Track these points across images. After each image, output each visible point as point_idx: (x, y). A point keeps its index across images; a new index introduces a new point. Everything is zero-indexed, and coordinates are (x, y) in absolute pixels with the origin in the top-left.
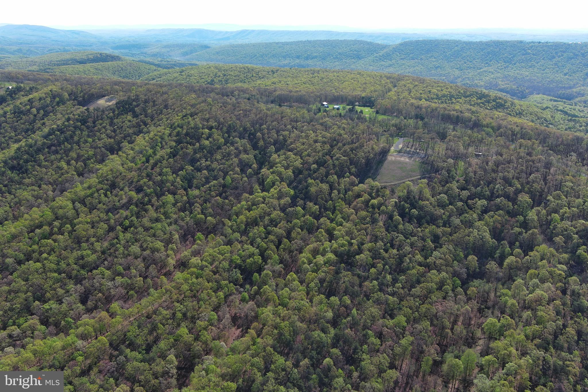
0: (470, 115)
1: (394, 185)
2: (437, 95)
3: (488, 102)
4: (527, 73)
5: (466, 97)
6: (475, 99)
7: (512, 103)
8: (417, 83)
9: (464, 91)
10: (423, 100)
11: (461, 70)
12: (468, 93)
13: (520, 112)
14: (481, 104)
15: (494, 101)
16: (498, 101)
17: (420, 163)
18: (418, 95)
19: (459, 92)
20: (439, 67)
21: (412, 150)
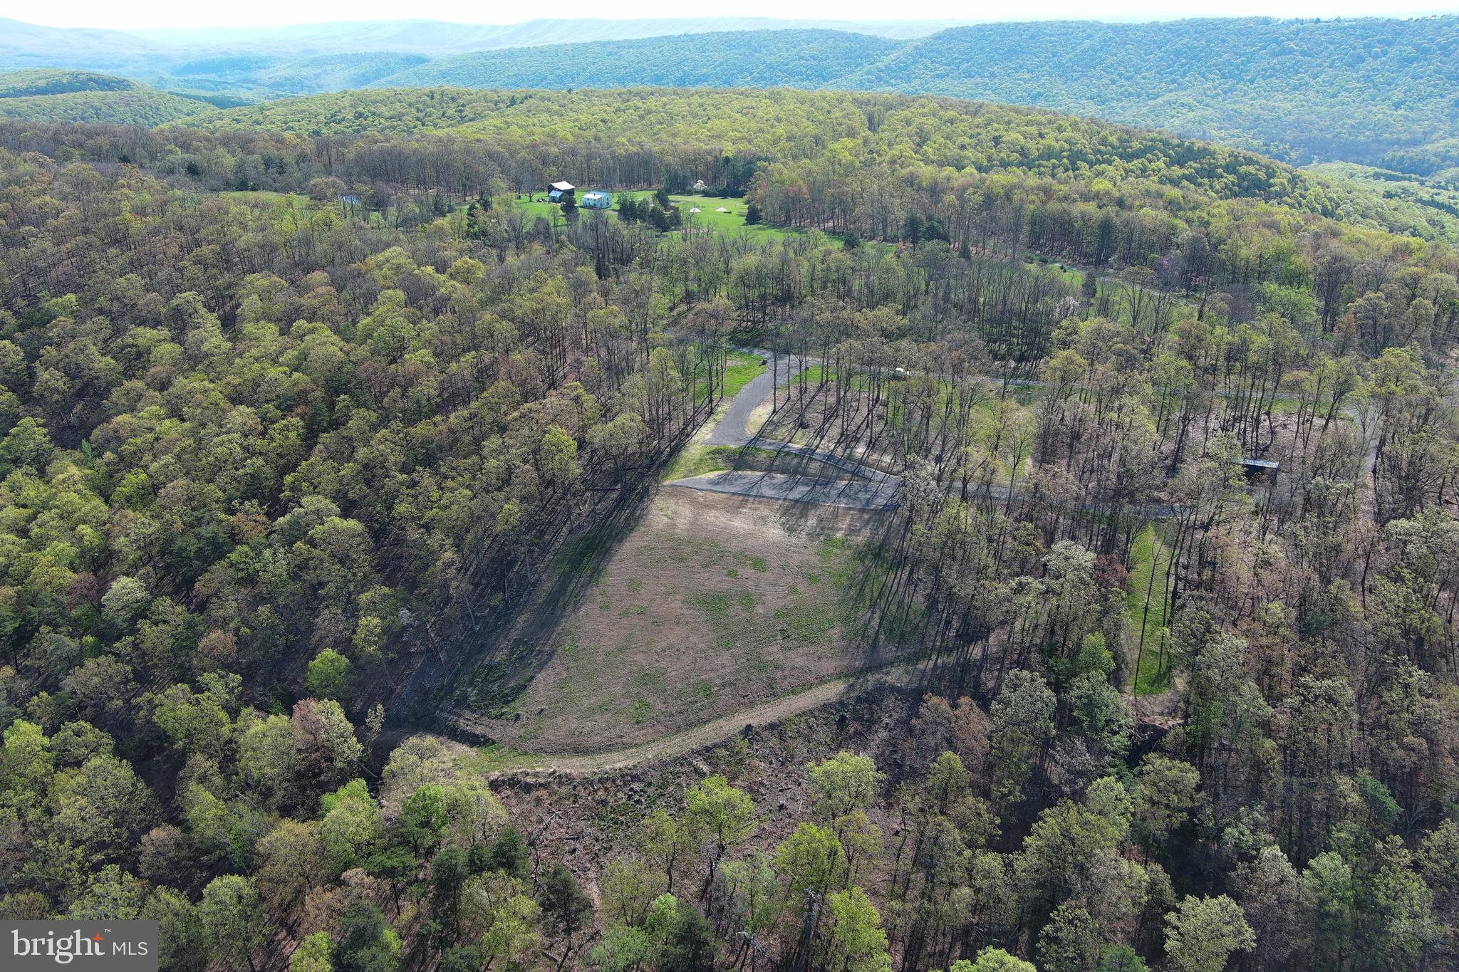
0: (1164, 215)
1: (629, 777)
2: (1023, 152)
3: (1211, 174)
4: (1289, 106)
5: (1129, 157)
6: (1160, 164)
7: (1295, 177)
8: (951, 113)
9: (1119, 139)
10: (970, 169)
11: (1103, 103)
12: (1136, 145)
13: (1324, 207)
14: (1185, 183)
15: (1230, 169)
16: (1243, 169)
17: (860, 555)
18: (953, 151)
19: (1104, 141)
20: (1040, 94)
21: (826, 446)
